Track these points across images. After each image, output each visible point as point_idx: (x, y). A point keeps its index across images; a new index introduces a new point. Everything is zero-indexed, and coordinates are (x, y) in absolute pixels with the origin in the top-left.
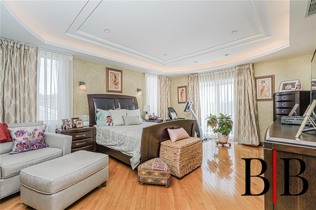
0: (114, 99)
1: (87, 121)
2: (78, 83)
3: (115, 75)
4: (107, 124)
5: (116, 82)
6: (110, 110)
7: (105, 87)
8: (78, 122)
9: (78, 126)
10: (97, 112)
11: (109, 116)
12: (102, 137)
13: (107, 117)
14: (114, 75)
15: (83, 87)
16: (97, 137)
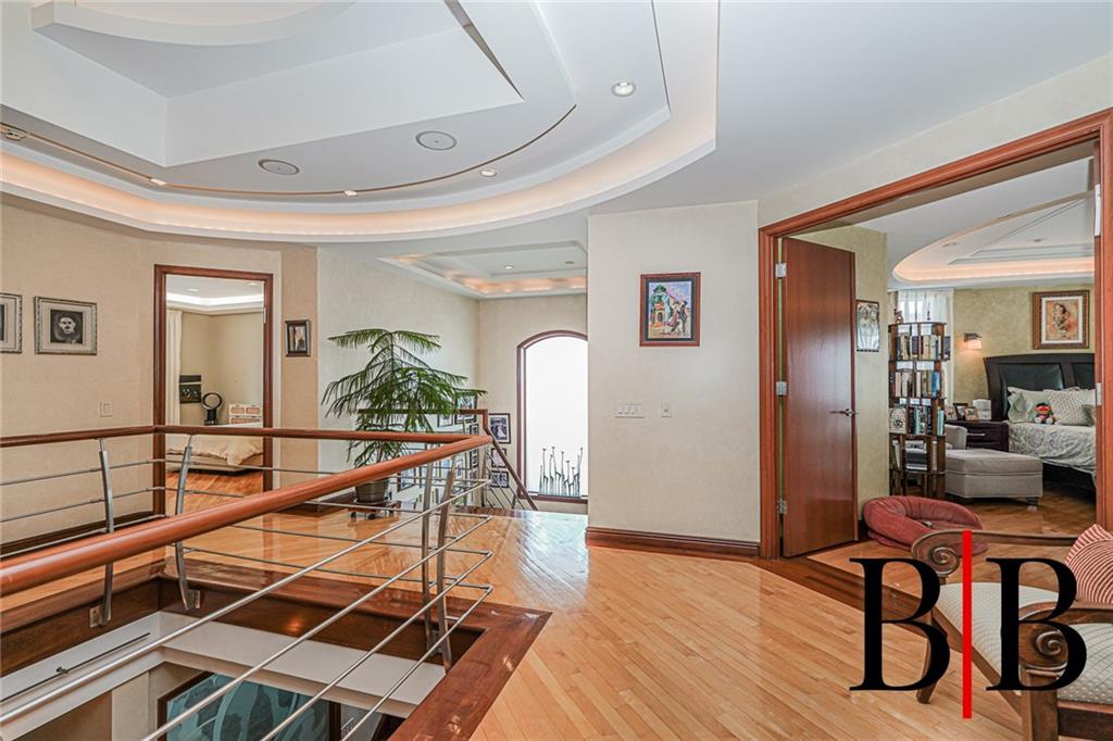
0: (1058, 366)
1: (986, 410)
2: (963, 338)
3: (1062, 306)
4: (1039, 419)
5: (1067, 322)
6: (1047, 392)
7: (1029, 338)
8: (967, 411)
9: (968, 418)
10: (1009, 394)
11: (1043, 404)
12: (1024, 441)
13: (1038, 406)
14: (1057, 307)
15: (975, 344)
16: (1011, 443)
